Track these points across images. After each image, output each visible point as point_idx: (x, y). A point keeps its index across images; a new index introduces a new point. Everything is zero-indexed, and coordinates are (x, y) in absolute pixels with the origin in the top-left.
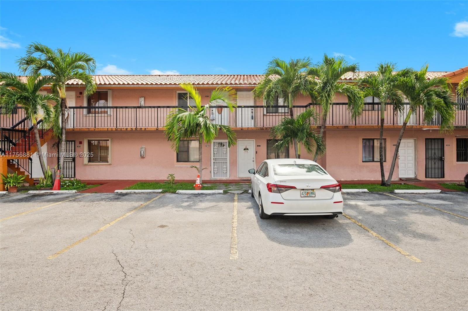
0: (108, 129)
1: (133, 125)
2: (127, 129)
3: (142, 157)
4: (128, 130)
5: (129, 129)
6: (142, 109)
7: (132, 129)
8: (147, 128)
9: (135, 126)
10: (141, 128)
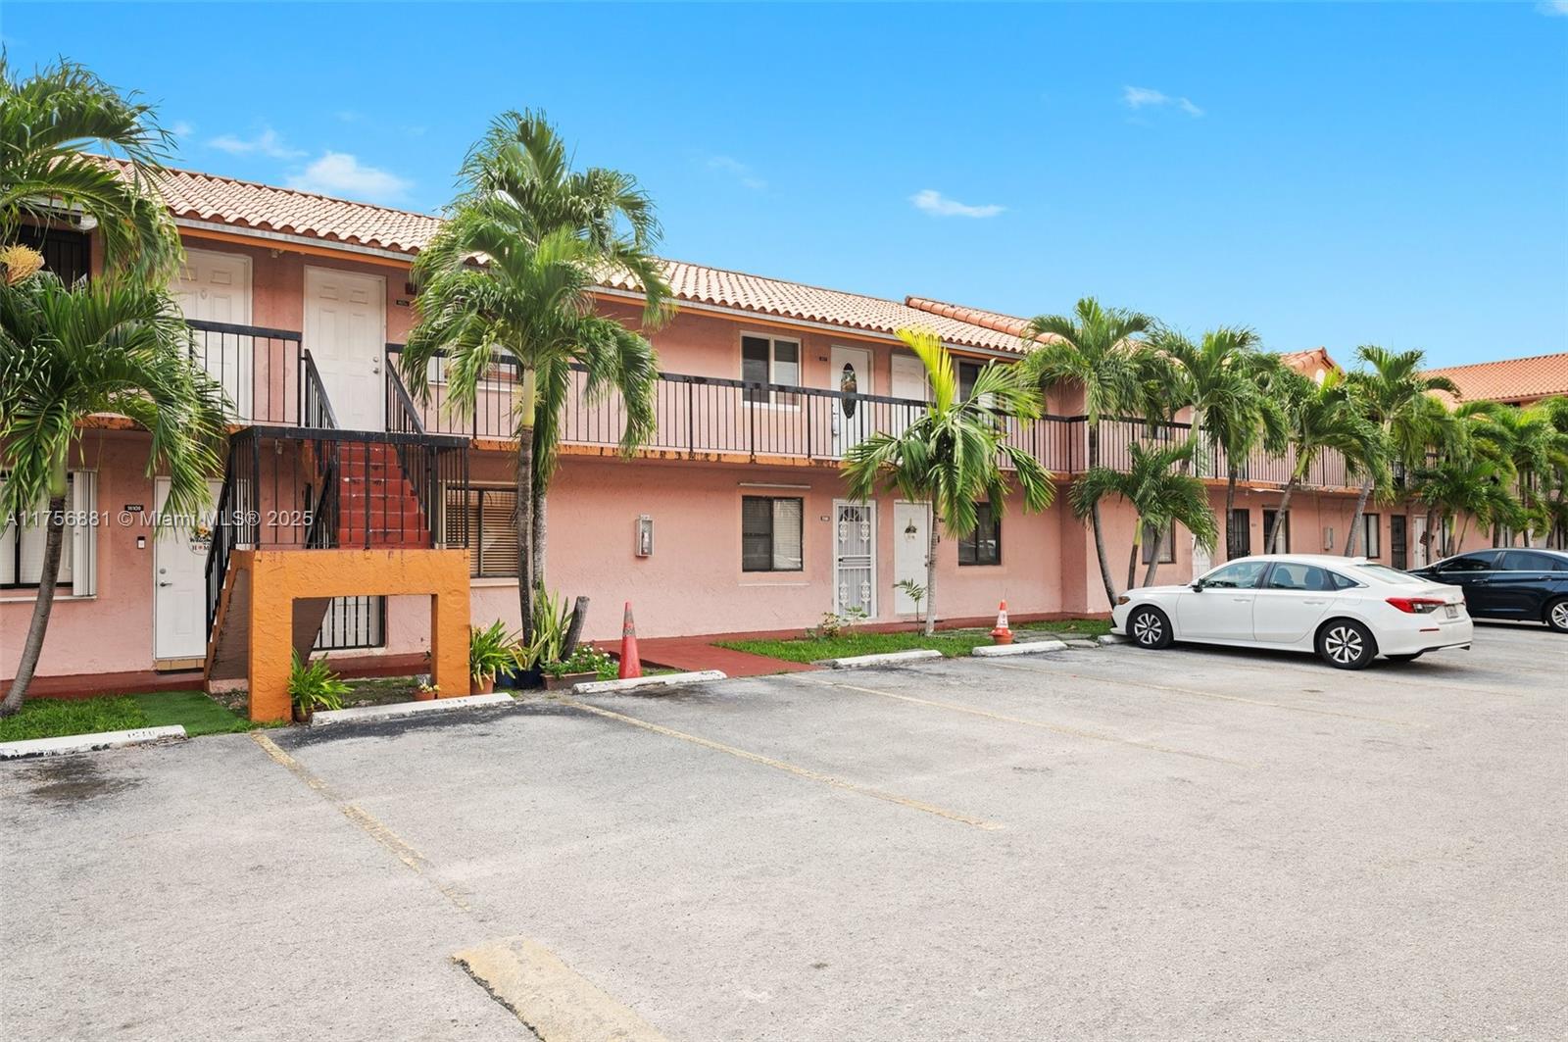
0: (602, 448)
1: (680, 443)
2: (663, 453)
3: (642, 557)
4: (668, 456)
5: (671, 453)
6: (706, 386)
7: (679, 453)
8: (725, 455)
9: (688, 445)
10: (707, 455)
